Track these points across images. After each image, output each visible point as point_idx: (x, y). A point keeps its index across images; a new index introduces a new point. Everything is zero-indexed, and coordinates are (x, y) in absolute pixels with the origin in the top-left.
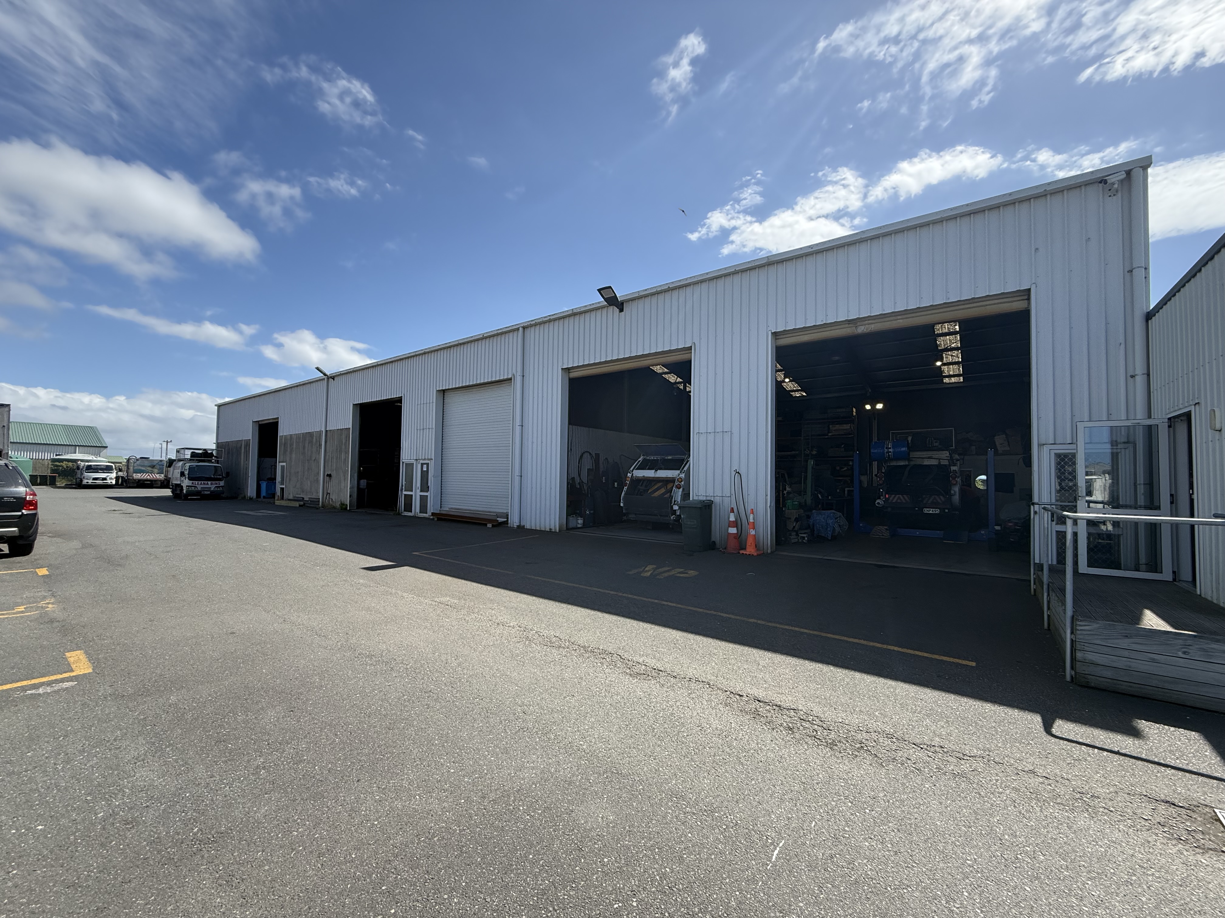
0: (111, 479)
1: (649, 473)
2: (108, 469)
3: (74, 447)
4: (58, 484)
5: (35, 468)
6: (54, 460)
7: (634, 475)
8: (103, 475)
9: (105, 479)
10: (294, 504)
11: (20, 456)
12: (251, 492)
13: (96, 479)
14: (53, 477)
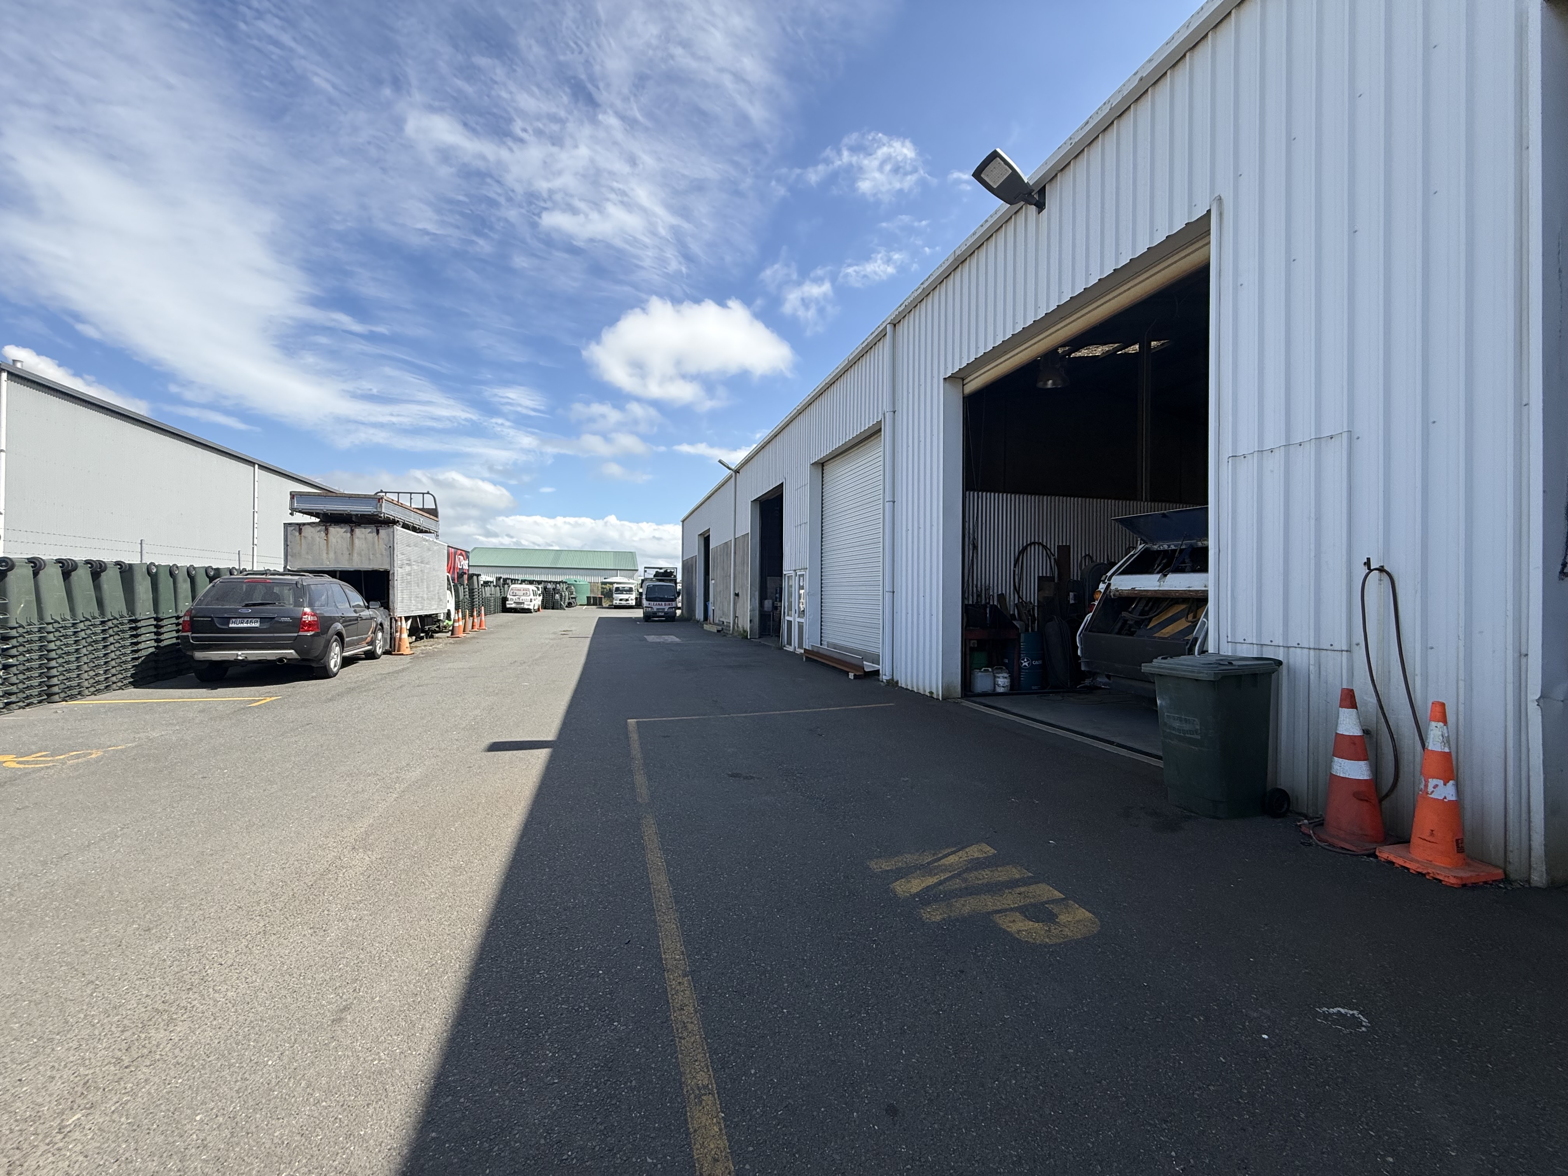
0: (632, 600)
1: (1148, 583)
2: (630, 590)
3: (615, 571)
4: (604, 605)
5: (592, 591)
6: (601, 583)
7: (1112, 587)
8: (626, 596)
9: (627, 600)
10: (714, 629)
11: (583, 580)
12: (699, 615)
13: (621, 600)
14: (601, 599)
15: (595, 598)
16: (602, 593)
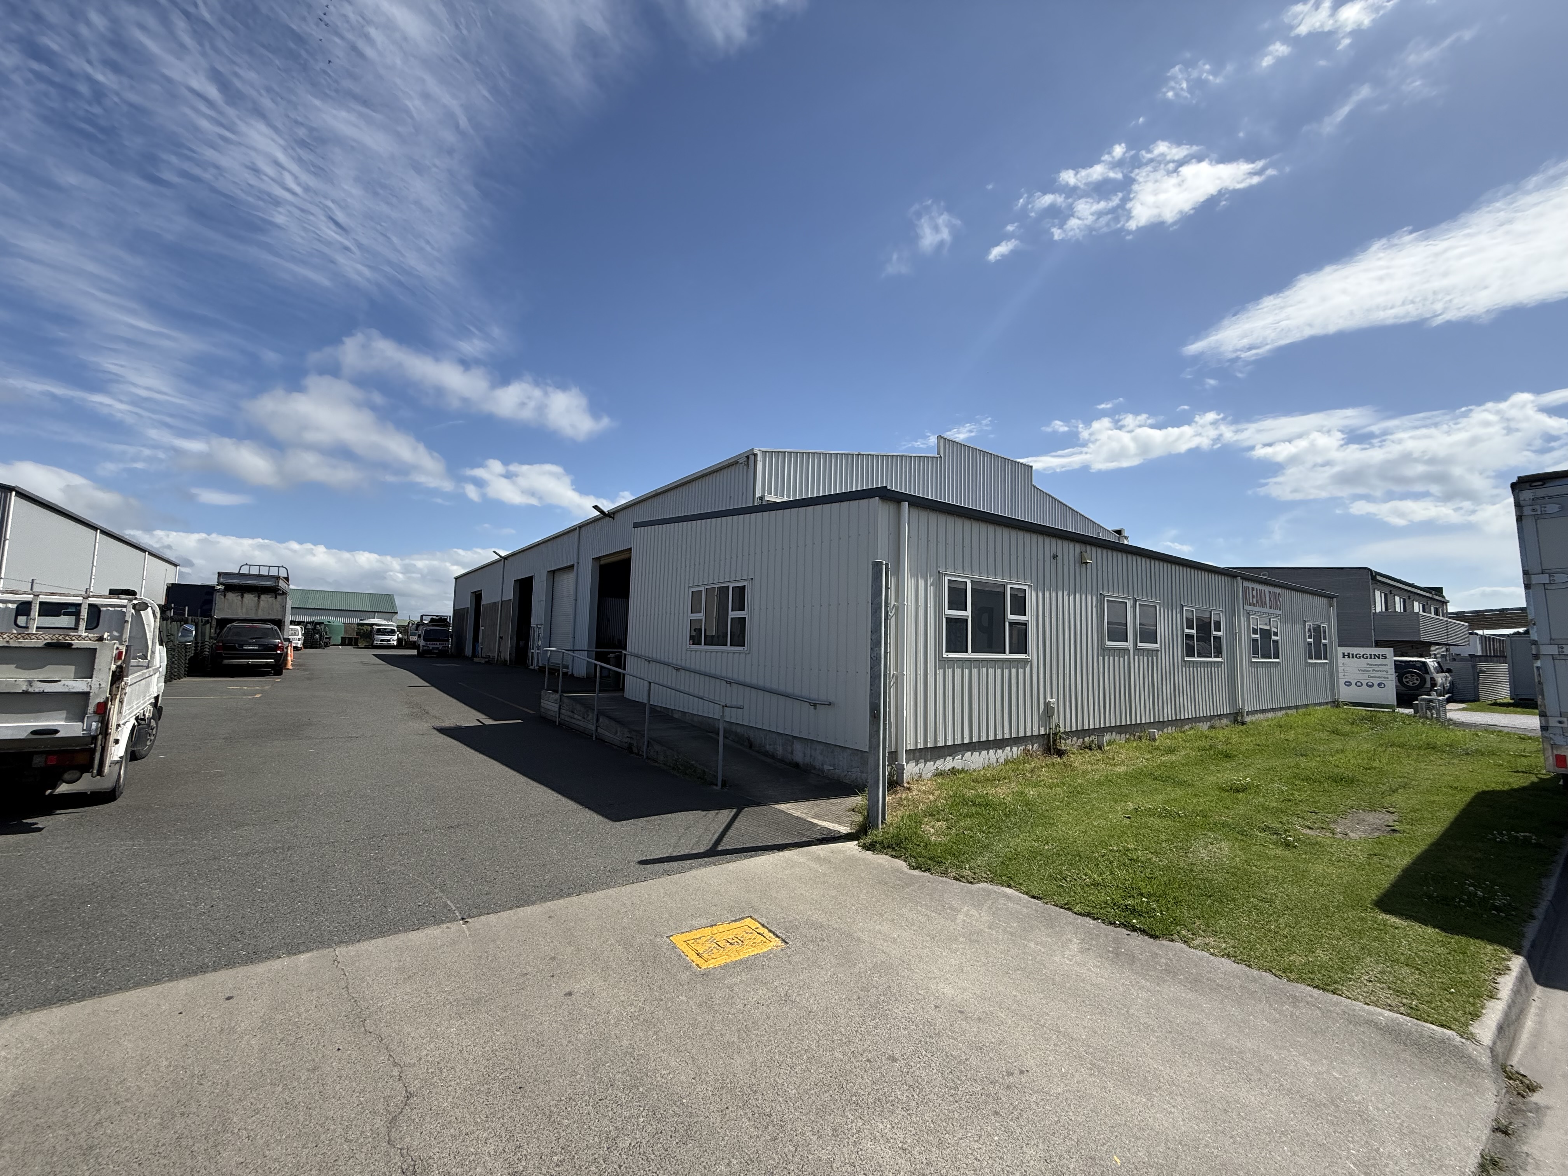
0: (393, 640)
2: (392, 632)
3: (372, 613)
4: (360, 645)
5: (346, 632)
6: (359, 624)
8: (388, 637)
9: (389, 641)
10: (483, 661)
11: (337, 621)
12: (468, 651)
13: (382, 640)
14: (357, 639)
15: (350, 639)
16: (358, 634)
